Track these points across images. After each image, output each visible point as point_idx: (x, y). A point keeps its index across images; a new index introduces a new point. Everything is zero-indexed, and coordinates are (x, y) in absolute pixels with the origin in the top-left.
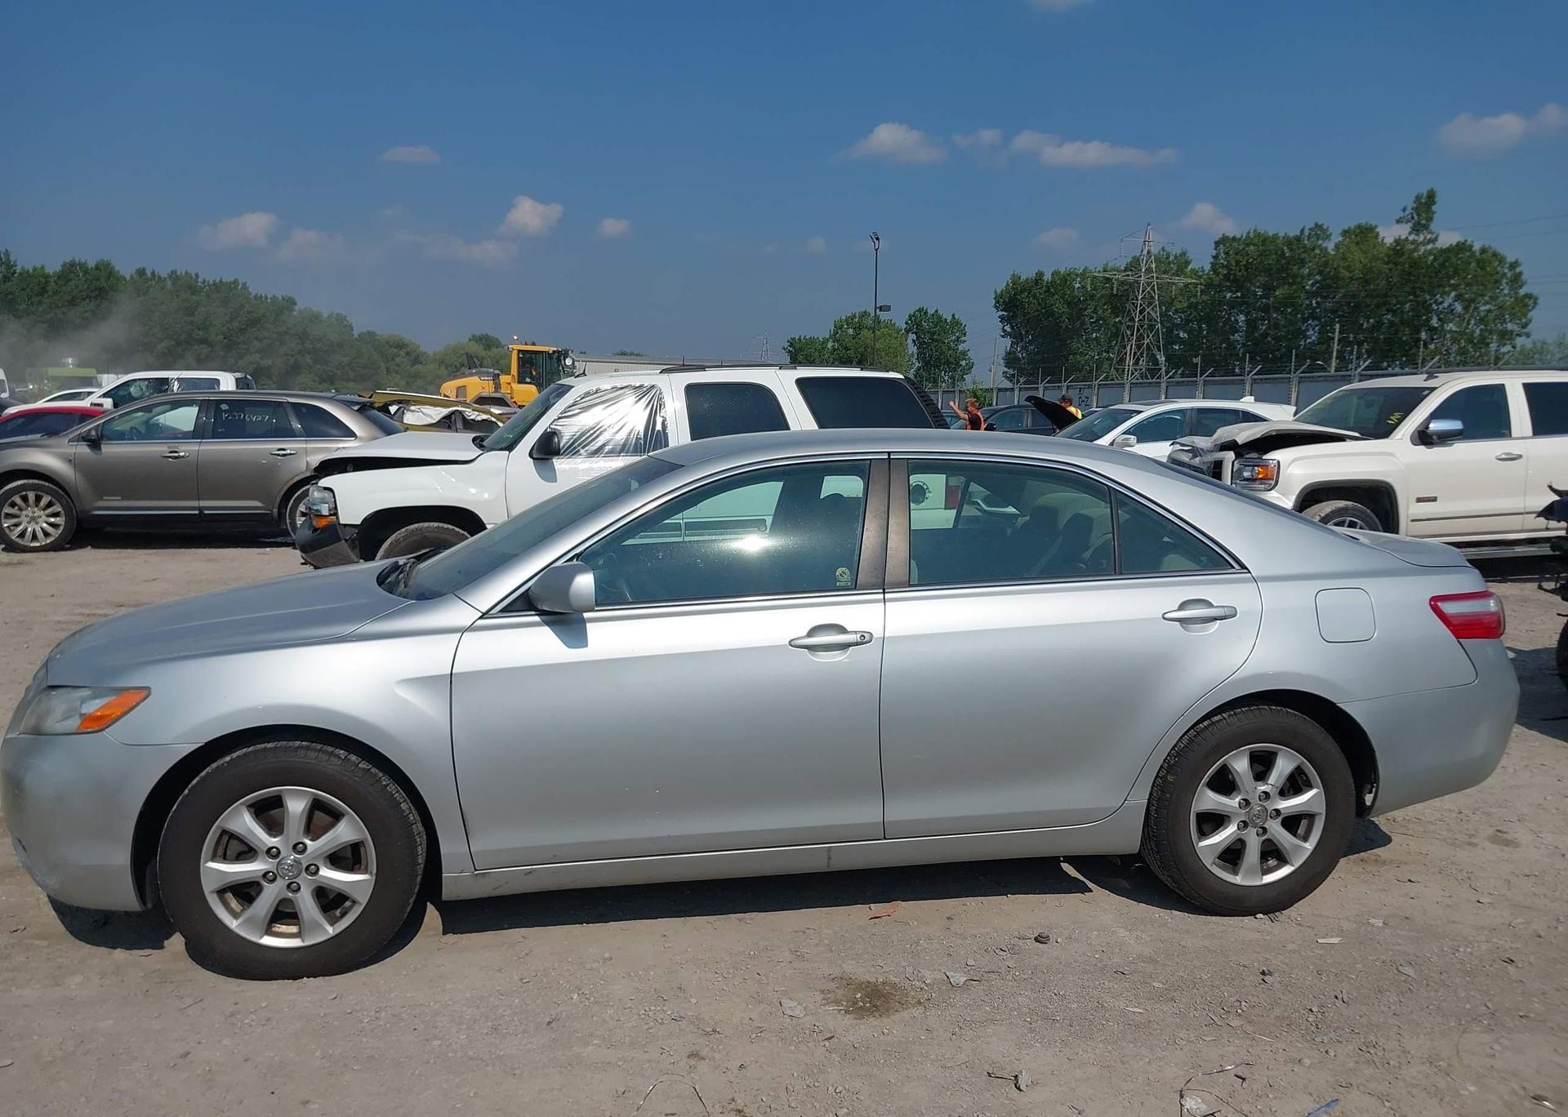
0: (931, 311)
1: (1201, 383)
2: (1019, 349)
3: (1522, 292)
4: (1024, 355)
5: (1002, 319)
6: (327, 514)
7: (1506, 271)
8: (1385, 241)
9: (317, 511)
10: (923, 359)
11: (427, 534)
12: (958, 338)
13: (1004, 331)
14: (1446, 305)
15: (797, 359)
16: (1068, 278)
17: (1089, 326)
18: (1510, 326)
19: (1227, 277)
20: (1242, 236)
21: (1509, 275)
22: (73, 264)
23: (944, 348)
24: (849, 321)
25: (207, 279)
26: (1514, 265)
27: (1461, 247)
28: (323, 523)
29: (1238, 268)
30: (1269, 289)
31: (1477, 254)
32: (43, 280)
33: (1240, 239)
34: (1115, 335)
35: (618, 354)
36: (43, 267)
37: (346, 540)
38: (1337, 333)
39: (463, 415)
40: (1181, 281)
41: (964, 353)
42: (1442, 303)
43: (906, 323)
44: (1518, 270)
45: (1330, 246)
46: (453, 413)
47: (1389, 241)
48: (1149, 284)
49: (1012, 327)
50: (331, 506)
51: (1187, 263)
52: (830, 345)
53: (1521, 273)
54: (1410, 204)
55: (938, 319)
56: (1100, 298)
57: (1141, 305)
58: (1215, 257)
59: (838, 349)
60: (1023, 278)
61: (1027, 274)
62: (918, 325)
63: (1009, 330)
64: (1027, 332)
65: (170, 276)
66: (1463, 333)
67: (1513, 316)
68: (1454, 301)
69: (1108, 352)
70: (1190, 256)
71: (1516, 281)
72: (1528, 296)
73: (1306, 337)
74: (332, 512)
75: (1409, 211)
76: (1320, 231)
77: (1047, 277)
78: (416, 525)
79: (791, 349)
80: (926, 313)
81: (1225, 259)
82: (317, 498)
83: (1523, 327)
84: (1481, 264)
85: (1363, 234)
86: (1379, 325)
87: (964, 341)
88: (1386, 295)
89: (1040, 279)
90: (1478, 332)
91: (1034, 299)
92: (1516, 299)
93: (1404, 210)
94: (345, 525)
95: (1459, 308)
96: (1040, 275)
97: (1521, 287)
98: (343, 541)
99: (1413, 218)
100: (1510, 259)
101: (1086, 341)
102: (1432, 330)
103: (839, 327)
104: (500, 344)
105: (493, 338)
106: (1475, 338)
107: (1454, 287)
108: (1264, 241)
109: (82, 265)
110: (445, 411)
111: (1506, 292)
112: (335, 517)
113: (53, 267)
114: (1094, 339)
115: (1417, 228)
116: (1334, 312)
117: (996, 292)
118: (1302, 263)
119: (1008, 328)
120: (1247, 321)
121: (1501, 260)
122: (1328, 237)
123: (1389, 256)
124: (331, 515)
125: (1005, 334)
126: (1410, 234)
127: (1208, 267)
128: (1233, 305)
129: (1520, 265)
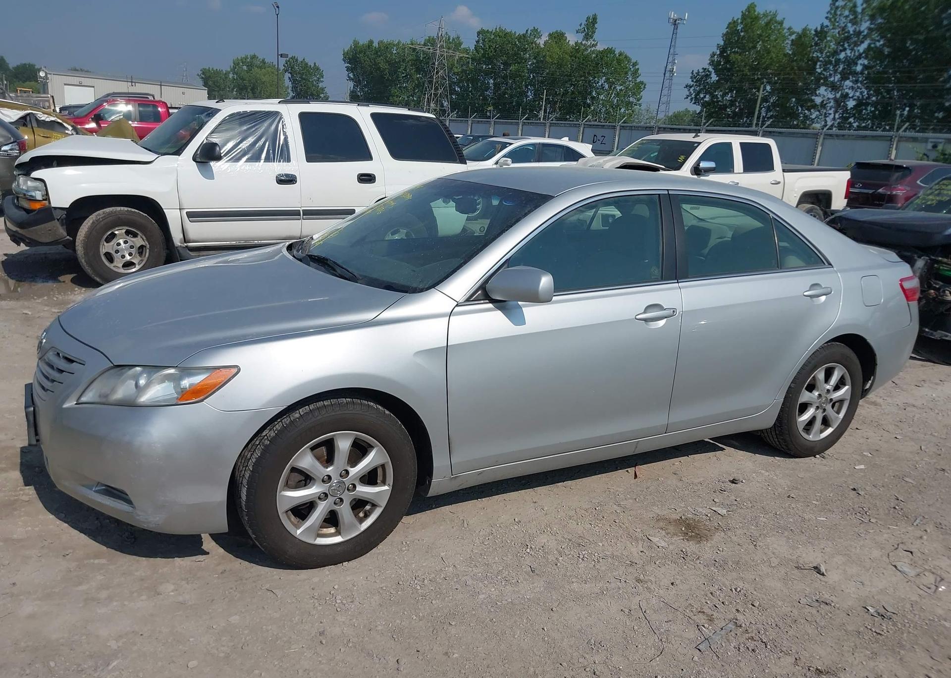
0: (300, 59)
1: (493, 123)
2: (358, 90)
3: (638, 80)
4: (362, 94)
5: (348, 69)
6: (41, 199)
7: (631, 67)
8: (570, 43)
9: (31, 196)
10: (296, 91)
11: (120, 216)
12: (319, 78)
13: (349, 77)
14: (600, 84)
15: (207, 83)
16: (389, 47)
17: (401, 78)
18: (631, 99)
19: (484, 55)
20: (493, 31)
21: (632, 70)
23: (310, 85)
24: (244, 61)
26: (635, 64)
27: (610, 51)
28: (37, 206)
29: (490, 50)
30: (506, 64)
31: (617, 56)
33: (491, 32)
34: (418, 86)
35: (72, 70)
37: (58, 220)
38: (545, 96)
39: (35, 117)
40: (458, 55)
41: (323, 89)
42: (598, 82)
43: (284, 66)
44: (637, 67)
45: (541, 42)
46: (28, 114)
47: (572, 43)
48: (442, 55)
49: (354, 75)
50: (43, 193)
51: (460, 44)
52: (231, 76)
53: (638, 69)
54: (584, 22)
55: (305, 65)
56: (408, 62)
57: (437, 68)
58: (478, 42)
59: (237, 79)
60: (361, 43)
61: (363, 41)
62: (292, 68)
63: (352, 76)
64: (363, 79)
66: (608, 101)
67: (634, 94)
68: (604, 82)
69: (413, 97)
70: (462, 39)
71: (636, 73)
72: (642, 83)
73: (527, 96)
74: (44, 198)
75: (583, 26)
76: (536, 33)
77: (375, 44)
78: (111, 209)
79: (203, 76)
80: (297, 60)
81: (483, 43)
82: (30, 187)
83: (638, 101)
84: (619, 62)
85: (558, 37)
86: (566, 93)
87: (322, 82)
88: (570, 76)
89: (371, 45)
90: (616, 101)
91: (367, 58)
92: (636, 84)
93: (581, 25)
94: (55, 208)
95: (606, 86)
96: (371, 42)
97: (638, 77)
98: (56, 220)
99: (585, 30)
100: (633, 61)
101: (400, 87)
102: (593, 98)
103: (236, 64)
106: (614, 105)
107: (605, 74)
108: (505, 35)
110: (22, 113)
111: (630, 79)
112: (46, 202)
114: (404, 88)
115: (587, 37)
116: (542, 82)
117: (344, 51)
118: (525, 50)
119: (351, 75)
120: (495, 84)
121: (629, 61)
122: (540, 37)
123: (571, 53)
124: (44, 200)
125: (350, 79)
126: (583, 40)
127: (472, 48)
128: (487, 73)
129: (638, 64)
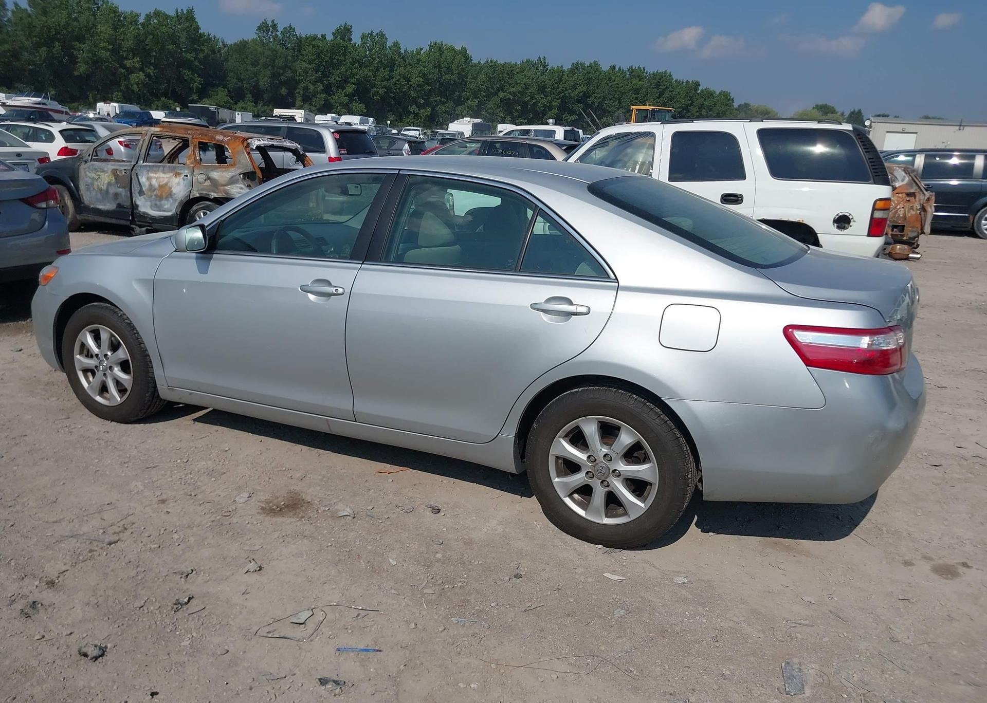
22: (577, 64)
25: (649, 71)
32: (561, 74)
36: (562, 67)
65: (629, 70)
104: (835, 111)
105: (831, 106)
109: (582, 65)
113: (567, 67)
